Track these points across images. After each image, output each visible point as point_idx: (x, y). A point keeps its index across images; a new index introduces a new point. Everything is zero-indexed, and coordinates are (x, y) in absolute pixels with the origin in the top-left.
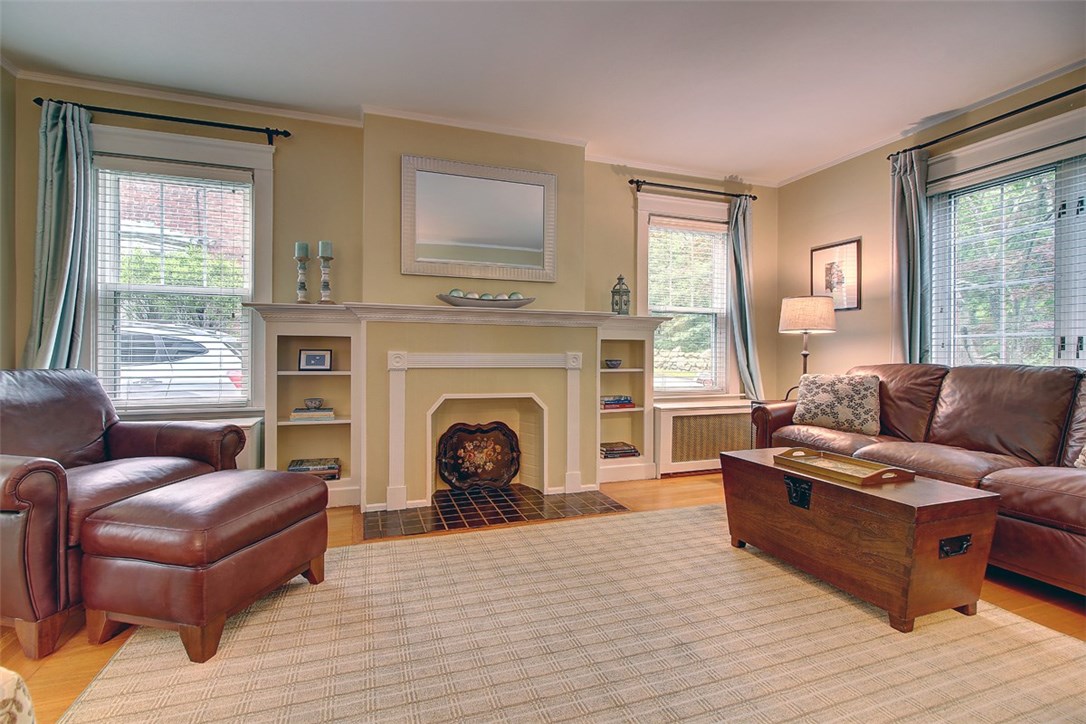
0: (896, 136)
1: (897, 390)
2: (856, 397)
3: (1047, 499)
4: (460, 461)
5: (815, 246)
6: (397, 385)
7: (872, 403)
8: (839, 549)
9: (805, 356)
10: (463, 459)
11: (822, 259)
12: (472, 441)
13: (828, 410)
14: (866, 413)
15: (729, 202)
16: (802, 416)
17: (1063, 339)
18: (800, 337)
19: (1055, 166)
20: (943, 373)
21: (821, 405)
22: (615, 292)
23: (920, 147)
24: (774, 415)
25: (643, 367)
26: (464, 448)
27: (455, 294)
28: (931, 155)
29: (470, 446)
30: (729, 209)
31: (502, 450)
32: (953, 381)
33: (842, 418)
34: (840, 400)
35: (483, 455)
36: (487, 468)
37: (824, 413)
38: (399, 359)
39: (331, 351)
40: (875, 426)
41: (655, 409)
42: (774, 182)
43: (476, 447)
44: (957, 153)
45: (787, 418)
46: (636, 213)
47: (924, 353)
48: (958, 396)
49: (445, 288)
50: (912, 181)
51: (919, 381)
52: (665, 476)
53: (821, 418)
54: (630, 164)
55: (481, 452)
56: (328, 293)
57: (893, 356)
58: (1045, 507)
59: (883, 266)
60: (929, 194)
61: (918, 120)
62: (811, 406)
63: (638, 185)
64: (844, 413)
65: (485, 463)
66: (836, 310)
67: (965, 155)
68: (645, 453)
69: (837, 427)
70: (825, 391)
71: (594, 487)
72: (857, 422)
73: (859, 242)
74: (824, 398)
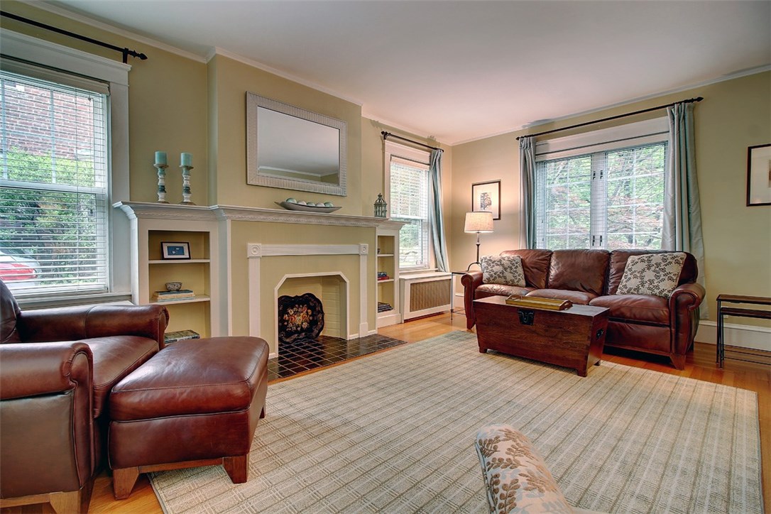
0: (519, 128)
1: (530, 263)
2: (513, 267)
3: (618, 309)
4: (286, 323)
5: (475, 182)
6: (254, 269)
7: (520, 270)
8: (550, 343)
9: (478, 245)
10: (288, 321)
11: (479, 191)
12: (292, 308)
13: (501, 275)
14: (519, 275)
15: (430, 152)
16: (488, 279)
17: (594, 237)
18: (475, 235)
19: (591, 155)
20: (550, 254)
21: (497, 272)
22: (376, 205)
23: (533, 136)
24: (475, 278)
25: (393, 254)
26: (288, 313)
27: (291, 201)
28: (537, 140)
29: (291, 312)
30: (430, 156)
31: (312, 313)
32: (557, 258)
33: (508, 279)
34: (505, 269)
35: (300, 318)
36: (303, 326)
37: (499, 277)
38: (256, 249)
39: (188, 243)
40: (523, 282)
41: (400, 279)
42: (450, 143)
43: (296, 313)
44: (551, 141)
45: (480, 281)
46: (384, 153)
47: (534, 243)
48: (560, 265)
49: (283, 196)
50: (530, 154)
51: (540, 258)
52: (406, 321)
53: (498, 279)
54: (381, 121)
55: (300, 316)
56: (189, 196)
57: (521, 246)
58: (617, 313)
59: (513, 196)
60: (537, 161)
61: (532, 121)
62: (492, 273)
63: (385, 134)
64: (509, 276)
65: (302, 323)
66: (494, 219)
67: (554, 143)
68: (395, 308)
69: (506, 284)
70: (497, 265)
71: (375, 332)
72: (515, 281)
73: (499, 182)
74: (498, 269)
